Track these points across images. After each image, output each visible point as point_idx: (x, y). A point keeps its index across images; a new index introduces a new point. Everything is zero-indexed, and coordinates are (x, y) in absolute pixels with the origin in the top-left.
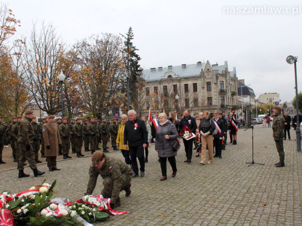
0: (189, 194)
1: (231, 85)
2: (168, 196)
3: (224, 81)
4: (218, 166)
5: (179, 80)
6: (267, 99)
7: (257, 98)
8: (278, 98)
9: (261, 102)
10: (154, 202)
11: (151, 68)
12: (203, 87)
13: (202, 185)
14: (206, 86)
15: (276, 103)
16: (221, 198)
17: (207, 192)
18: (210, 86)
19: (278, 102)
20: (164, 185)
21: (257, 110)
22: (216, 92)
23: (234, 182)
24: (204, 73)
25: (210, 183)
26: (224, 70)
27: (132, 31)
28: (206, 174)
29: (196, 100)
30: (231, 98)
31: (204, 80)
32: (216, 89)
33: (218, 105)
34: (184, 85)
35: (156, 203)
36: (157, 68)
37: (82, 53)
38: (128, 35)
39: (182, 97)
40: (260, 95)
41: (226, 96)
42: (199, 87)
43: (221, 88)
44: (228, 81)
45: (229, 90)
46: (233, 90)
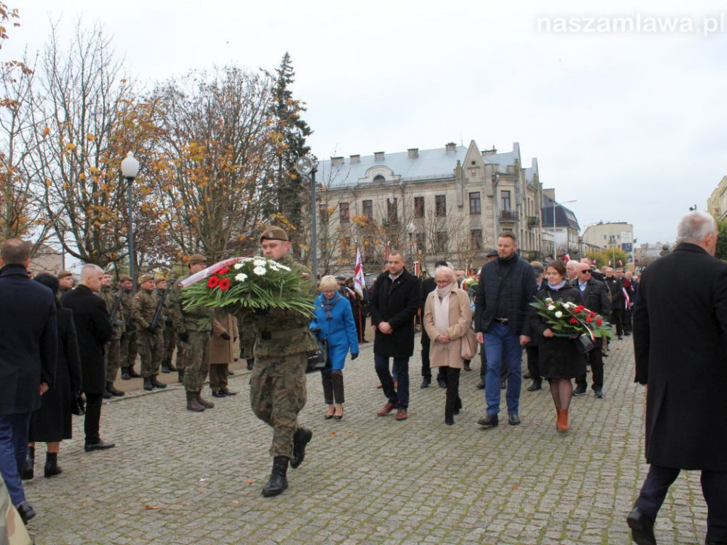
1: (527, 200)
3: (512, 190)
5: (400, 188)
6: (605, 236)
8: (630, 236)
9: (590, 243)
11: (333, 157)
12: (461, 204)
14: (467, 203)
15: (624, 245)
18: (477, 204)
19: (631, 244)
22: (493, 218)
24: (462, 171)
26: (512, 163)
27: (290, 62)
29: (441, 237)
30: (526, 232)
31: (463, 187)
32: (492, 209)
34: (413, 200)
36: (347, 156)
37: (166, 116)
38: (282, 73)
40: (589, 228)
41: (515, 226)
42: (451, 204)
43: (505, 208)
44: (521, 190)
45: (523, 213)
46: (533, 214)
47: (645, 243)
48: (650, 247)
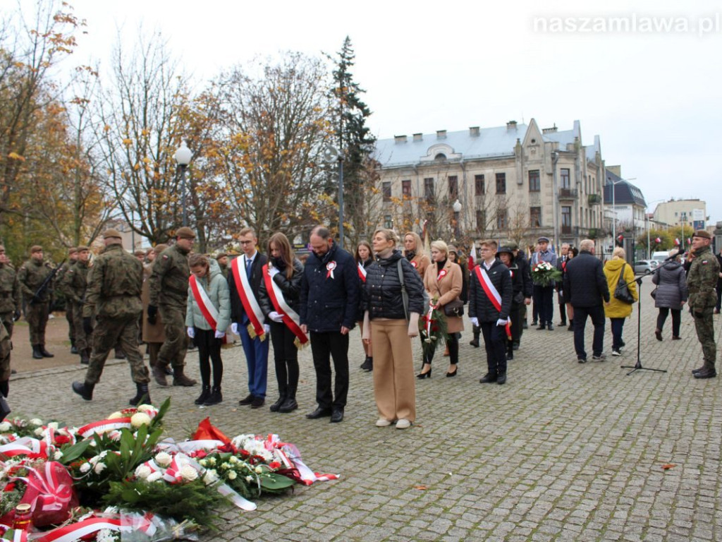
0: (484, 437)
1: (588, 178)
2: (433, 441)
3: (572, 168)
4: (552, 372)
5: (461, 166)
6: (676, 214)
7: (649, 210)
8: (703, 213)
10: (399, 455)
11: (396, 135)
12: (520, 182)
13: (514, 416)
14: (526, 181)
15: (696, 222)
16: (562, 448)
17: (527, 433)
18: (537, 181)
19: (703, 221)
20: (425, 416)
21: (651, 240)
22: (552, 196)
23: (591, 411)
24: (522, 149)
25: (535, 412)
26: (572, 141)
27: (351, 45)
28: (526, 390)
29: (502, 215)
30: (586, 210)
31: (522, 165)
32: (552, 187)
33: (555, 225)
34: (474, 178)
35: (405, 457)
36: (410, 135)
37: (232, 99)
38: (343, 56)
39: (469, 205)
40: (659, 205)
41: (574, 203)
42: (510, 183)
43: (564, 185)
44: (581, 168)
45: (583, 191)
46: (594, 191)
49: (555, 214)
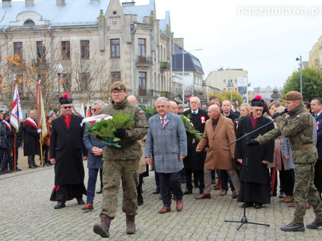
1: (160, 47)
3: (148, 38)
5: (49, 33)
8: (245, 80)
9: (211, 86)
12: (102, 49)
14: (108, 48)
15: (240, 88)
18: (117, 50)
19: (246, 87)
22: (131, 62)
24: (104, 19)
26: (148, 14)
29: (86, 78)
30: (159, 75)
31: (105, 34)
32: (130, 54)
33: (133, 88)
34: (60, 43)
40: (211, 73)
41: (149, 69)
42: (93, 49)
43: (141, 53)
44: (155, 38)
45: (157, 59)
46: (164, 60)
47: (257, 87)
48: (261, 90)
49: (133, 79)
